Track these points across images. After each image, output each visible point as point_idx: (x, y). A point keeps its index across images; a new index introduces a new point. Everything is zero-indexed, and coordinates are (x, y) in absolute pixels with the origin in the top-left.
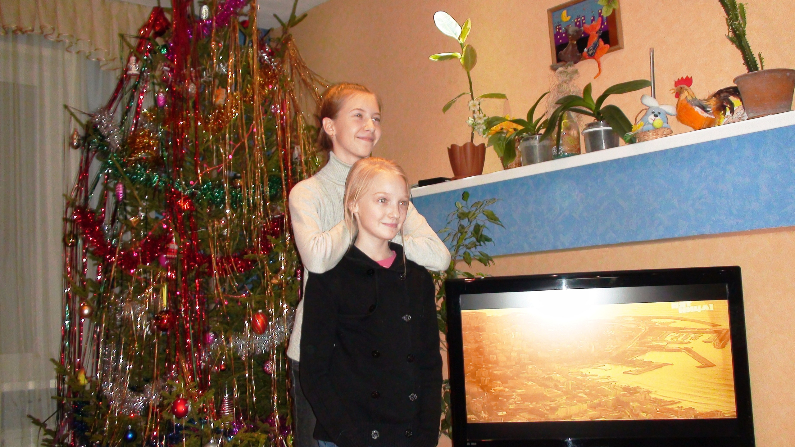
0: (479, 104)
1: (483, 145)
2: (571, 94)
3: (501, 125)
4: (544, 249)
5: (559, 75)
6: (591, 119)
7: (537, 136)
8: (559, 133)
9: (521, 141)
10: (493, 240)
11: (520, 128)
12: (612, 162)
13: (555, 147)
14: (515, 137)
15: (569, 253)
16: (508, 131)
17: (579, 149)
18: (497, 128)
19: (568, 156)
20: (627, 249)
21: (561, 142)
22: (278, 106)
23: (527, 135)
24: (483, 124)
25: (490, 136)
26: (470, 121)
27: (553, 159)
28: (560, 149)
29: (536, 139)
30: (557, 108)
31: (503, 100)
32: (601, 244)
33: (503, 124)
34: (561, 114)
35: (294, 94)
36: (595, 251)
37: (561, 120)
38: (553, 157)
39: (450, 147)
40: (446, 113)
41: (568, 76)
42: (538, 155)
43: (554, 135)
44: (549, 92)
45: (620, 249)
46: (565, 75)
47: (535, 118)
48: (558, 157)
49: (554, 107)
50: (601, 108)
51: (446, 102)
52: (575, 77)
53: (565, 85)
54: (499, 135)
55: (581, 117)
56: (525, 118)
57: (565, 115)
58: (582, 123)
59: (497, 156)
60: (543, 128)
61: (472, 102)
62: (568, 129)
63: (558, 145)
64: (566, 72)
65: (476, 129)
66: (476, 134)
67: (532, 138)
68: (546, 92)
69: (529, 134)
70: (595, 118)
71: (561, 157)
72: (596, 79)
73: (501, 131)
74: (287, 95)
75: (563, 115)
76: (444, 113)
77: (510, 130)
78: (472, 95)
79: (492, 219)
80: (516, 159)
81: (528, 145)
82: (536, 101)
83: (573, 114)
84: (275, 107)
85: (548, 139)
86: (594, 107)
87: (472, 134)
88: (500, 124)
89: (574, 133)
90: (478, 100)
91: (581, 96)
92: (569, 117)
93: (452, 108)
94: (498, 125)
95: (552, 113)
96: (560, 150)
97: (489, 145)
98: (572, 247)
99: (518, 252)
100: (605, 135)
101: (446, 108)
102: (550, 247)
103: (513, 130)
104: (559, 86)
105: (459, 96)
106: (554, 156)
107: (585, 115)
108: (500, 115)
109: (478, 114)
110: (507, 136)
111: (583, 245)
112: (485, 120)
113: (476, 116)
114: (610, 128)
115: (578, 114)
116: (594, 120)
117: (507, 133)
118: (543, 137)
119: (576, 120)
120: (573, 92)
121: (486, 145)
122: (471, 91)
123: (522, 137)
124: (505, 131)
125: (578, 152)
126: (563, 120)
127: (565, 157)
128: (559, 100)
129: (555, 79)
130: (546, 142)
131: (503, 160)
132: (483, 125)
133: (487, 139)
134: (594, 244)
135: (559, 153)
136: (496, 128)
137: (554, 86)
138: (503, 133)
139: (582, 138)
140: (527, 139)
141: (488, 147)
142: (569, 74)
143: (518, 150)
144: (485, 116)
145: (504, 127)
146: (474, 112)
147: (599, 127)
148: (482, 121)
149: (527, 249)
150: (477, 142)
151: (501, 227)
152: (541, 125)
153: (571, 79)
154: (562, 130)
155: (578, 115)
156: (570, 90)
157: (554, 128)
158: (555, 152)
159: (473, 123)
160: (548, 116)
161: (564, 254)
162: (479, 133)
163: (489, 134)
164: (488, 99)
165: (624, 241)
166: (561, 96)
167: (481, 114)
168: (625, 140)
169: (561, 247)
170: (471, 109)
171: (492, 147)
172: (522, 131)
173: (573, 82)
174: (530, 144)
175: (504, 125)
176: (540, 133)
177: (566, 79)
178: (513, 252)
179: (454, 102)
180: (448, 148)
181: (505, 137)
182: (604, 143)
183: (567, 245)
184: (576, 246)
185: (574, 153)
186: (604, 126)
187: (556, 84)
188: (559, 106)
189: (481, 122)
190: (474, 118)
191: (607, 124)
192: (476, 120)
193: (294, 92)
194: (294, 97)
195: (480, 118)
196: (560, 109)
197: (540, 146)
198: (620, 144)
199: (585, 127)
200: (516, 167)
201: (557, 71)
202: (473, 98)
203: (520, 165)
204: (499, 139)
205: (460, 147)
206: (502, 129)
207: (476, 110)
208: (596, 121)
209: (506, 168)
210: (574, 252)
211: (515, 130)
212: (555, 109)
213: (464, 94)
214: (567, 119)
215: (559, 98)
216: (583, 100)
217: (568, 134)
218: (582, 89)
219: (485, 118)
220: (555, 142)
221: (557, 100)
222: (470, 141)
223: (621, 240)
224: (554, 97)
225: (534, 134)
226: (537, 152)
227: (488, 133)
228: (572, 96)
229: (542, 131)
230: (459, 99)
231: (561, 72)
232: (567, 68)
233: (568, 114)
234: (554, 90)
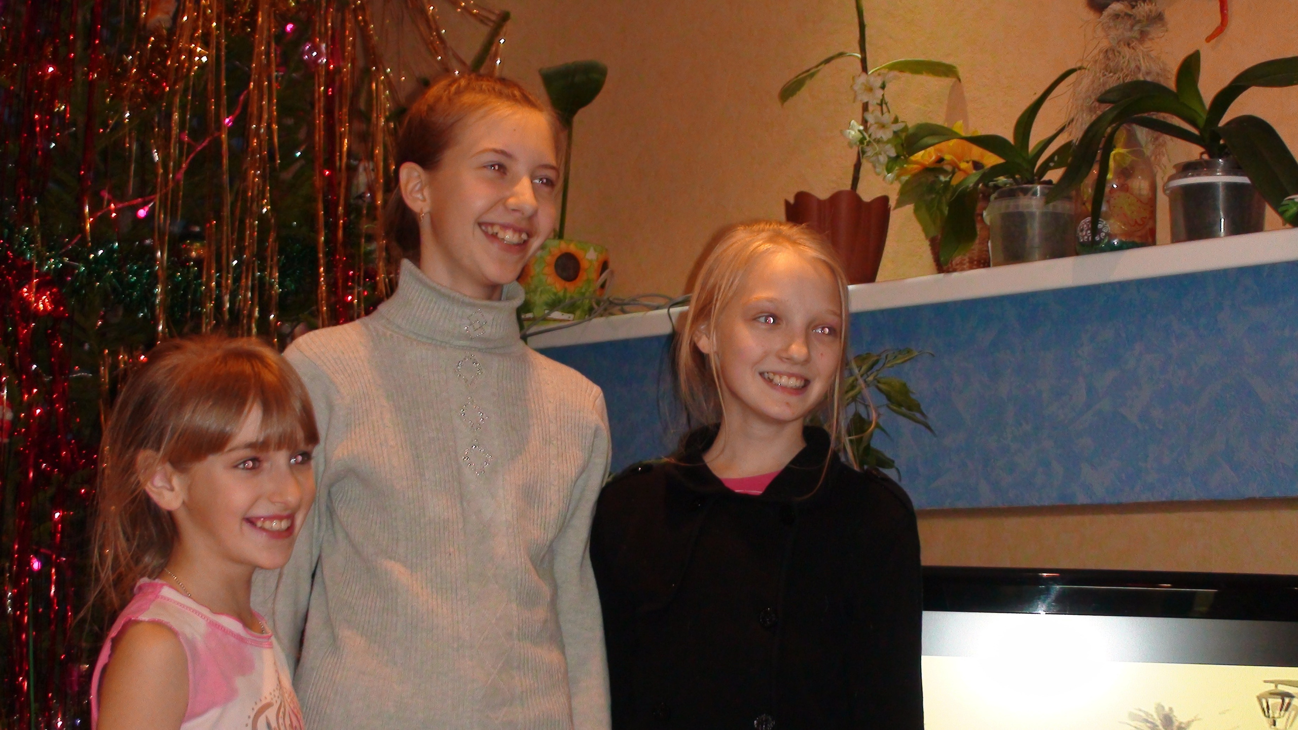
0: (883, 87)
1: (884, 200)
2: (1141, 77)
3: (940, 151)
4: (1035, 502)
5: (1112, 24)
6: (1195, 152)
7: (1039, 187)
8: (1101, 181)
9: (993, 197)
10: (896, 464)
11: (991, 160)
12: (1243, 272)
13: (1089, 219)
14: (977, 184)
15: (1102, 519)
16: (956, 168)
17: (1153, 232)
18: (926, 157)
19: (1121, 247)
20: (1263, 518)
21: (1104, 208)
22: (324, 46)
23: (1011, 180)
24: (888, 141)
25: (905, 178)
26: (854, 131)
27: (1077, 254)
28: (1100, 226)
29: (1035, 194)
30: (1099, 113)
31: (947, 82)
32: (1194, 498)
33: (943, 145)
34: (1109, 130)
35: (368, 18)
36: (1175, 518)
37: (1109, 146)
38: (1078, 248)
39: (792, 201)
40: (787, 104)
41: (1136, 28)
42: (1037, 240)
43: (1087, 188)
44: (1080, 68)
45: (1244, 517)
46: (1128, 26)
47: (1036, 136)
48: (1093, 247)
49: (1091, 110)
50: (1221, 124)
51: (788, 76)
52: (1155, 32)
53: (1126, 51)
54: (931, 178)
55: (1164, 144)
56: (1008, 134)
57: (1121, 136)
58: (1164, 160)
59: (922, 236)
60: (1057, 166)
61: (863, 78)
62: (1126, 173)
63: (1096, 215)
64: (1130, 16)
65: (869, 154)
66: (866, 166)
67: (1025, 192)
68: (1073, 67)
69: (1015, 179)
70: (1202, 150)
71: (1103, 251)
72: (1213, 41)
73: (938, 166)
74: (349, 16)
75: (1116, 136)
76: (782, 104)
77: (963, 165)
78: (864, 61)
79: (900, 405)
80: (976, 246)
81: (1011, 210)
82: (1040, 93)
83: (1142, 134)
84: (315, 47)
85: (1069, 198)
86: (1202, 118)
87: (858, 167)
88: (937, 146)
89: (1140, 185)
90: (879, 75)
91: (1171, 84)
92: (1132, 142)
93: (804, 92)
94: (929, 149)
95: (1085, 127)
96: (1101, 231)
97: (900, 203)
98: (1113, 500)
99: (960, 505)
100: (1228, 199)
101: (788, 92)
102: (1050, 498)
103: (970, 164)
104: (1109, 53)
105: (828, 61)
106: (1083, 244)
107: (1175, 139)
108: (939, 120)
109: (879, 113)
110: (954, 182)
111: (1144, 498)
112: (896, 133)
113: (870, 118)
114: (1244, 180)
115: (1156, 134)
116: (1202, 154)
117: (953, 173)
118: (1053, 192)
119: (1148, 150)
120: (1148, 73)
121: (892, 203)
122: (863, 50)
123: (996, 187)
124: (948, 168)
125: (1148, 239)
126: (1115, 147)
127: (1112, 248)
128: (1108, 92)
129: (1100, 33)
130: (1063, 207)
131: (936, 246)
132: (889, 146)
133: (897, 186)
134: (1176, 498)
135: (1097, 238)
136: (924, 157)
137: (1096, 51)
138: (945, 172)
139: (1163, 202)
140: (1011, 194)
141: (895, 208)
142: (1139, 21)
143: (982, 220)
144: (896, 121)
145: (948, 157)
146: (865, 107)
147: (1212, 172)
148: (886, 135)
149: (987, 498)
150: (868, 192)
151: (923, 428)
152: (1051, 159)
153: (1143, 35)
154: (1110, 176)
155: (1157, 139)
156: (1138, 68)
157: (1090, 167)
158: (1085, 235)
159: (864, 138)
160: (1074, 135)
161: (1087, 519)
162: (875, 167)
163: (903, 172)
164: (907, 75)
165: (1257, 495)
166: (1113, 82)
167: (886, 115)
168: (1281, 214)
169: (1081, 499)
170: (859, 98)
171: (909, 208)
172: (996, 170)
173: (1148, 44)
174: (1017, 206)
175: (949, 149)
176: (1046, 178)
177: (1128, 34)
178: (947, 505)
179: (812, 75)
180: (787, 203)
181: (947, 184)
182: (1223, 220)
183: (1100, 494)
184: (1124, 499)
185: (1137, 240)
186: (1227, 172)
187: (1101, 45)
188: (1106, 107)
189: (885, 138)
190: (864, 122)
191: (1234, 168)
192: (871, 130)
193: (368, 13)
194: (367, 24)
195: (883, 126)
196: (1111, 117)
197: (1044, 214)
198: (1267, 225)
199: (1173, 171)
200: (971, 268)
201: (1105, 13)
202: (865, 69)
203: (984, 262)
204: (931, 188)
205: (820, 202)
206: (940, 160)
207: (873, 103)
208: (1205, 157)
209: (942, 267)
210: (1114, 518)
211: (977, 165)
212: (1094, 117)
213: (841, 55)
214: (1125, 146)
215: (1107, 87)
216: (1175, 96)
217: (1124, 188)
218: (1174, 65)
219: (896, 127)
220: (1089, 207)
221: (1102, 90)
222: (848, 187)
223: (1253, 491)
224: (1093, 82)
225: (1032, 182)
226: (1035, 230)
227: (902, 168)
228: (1145, 83)
229: (1054, 175)
230: (826, 68)
231: (1116, 16)
232: (1133, 7)
233: (1129, 131)
234: (1096, 62)
